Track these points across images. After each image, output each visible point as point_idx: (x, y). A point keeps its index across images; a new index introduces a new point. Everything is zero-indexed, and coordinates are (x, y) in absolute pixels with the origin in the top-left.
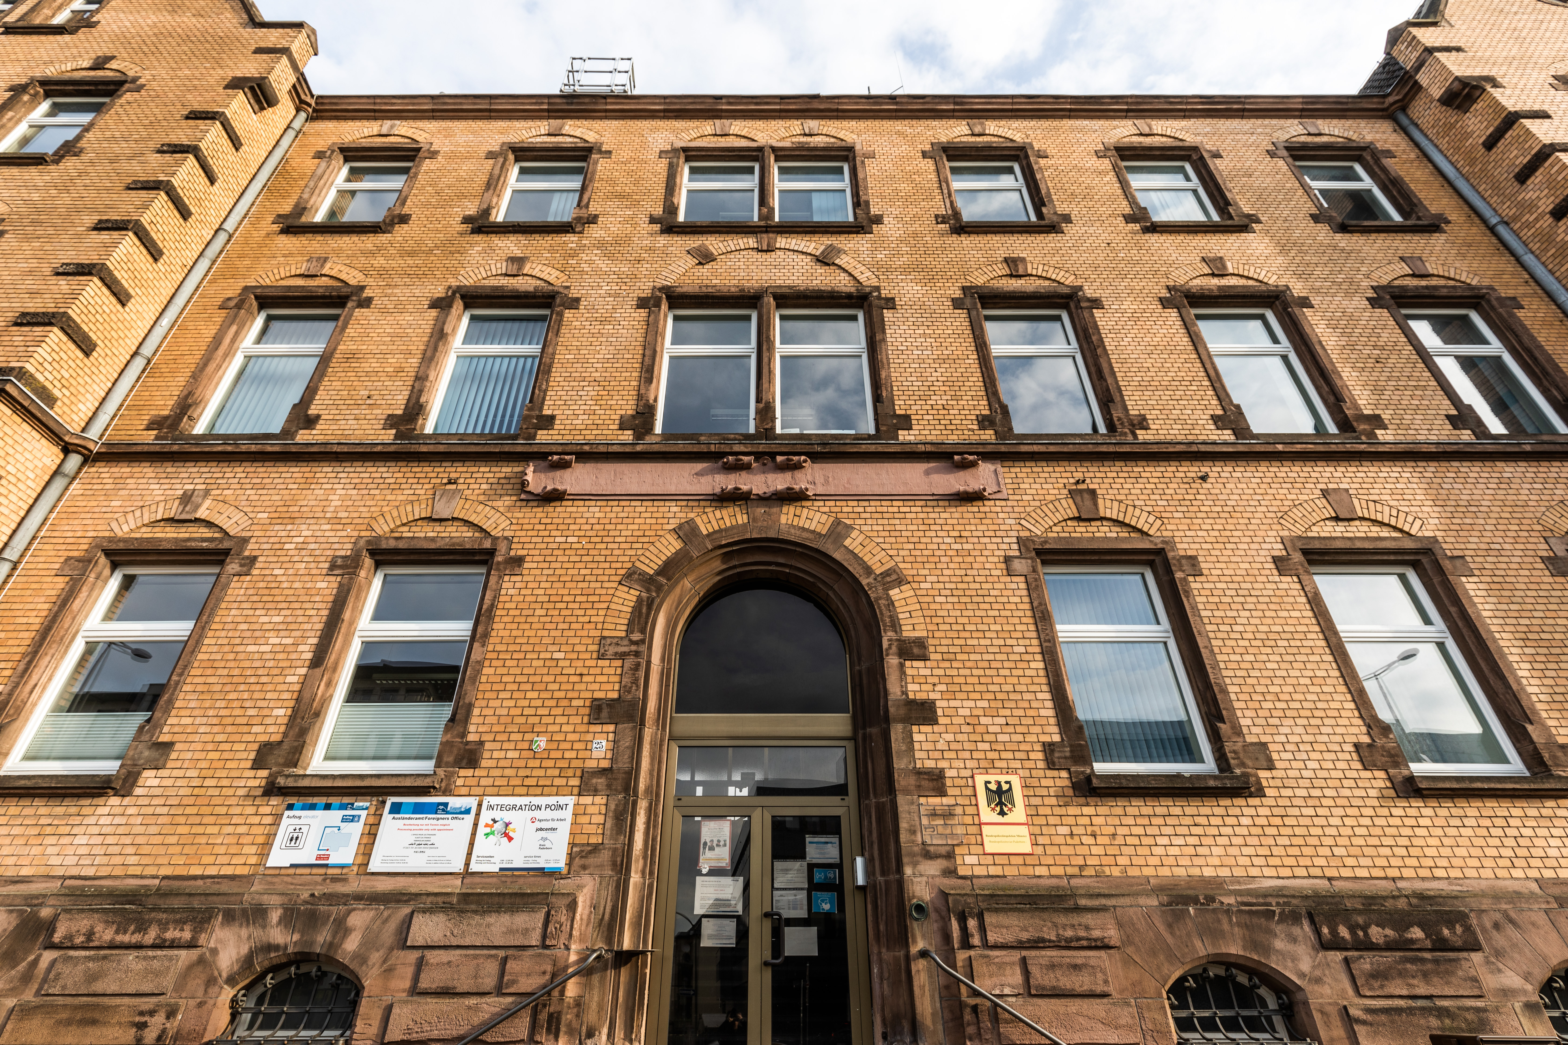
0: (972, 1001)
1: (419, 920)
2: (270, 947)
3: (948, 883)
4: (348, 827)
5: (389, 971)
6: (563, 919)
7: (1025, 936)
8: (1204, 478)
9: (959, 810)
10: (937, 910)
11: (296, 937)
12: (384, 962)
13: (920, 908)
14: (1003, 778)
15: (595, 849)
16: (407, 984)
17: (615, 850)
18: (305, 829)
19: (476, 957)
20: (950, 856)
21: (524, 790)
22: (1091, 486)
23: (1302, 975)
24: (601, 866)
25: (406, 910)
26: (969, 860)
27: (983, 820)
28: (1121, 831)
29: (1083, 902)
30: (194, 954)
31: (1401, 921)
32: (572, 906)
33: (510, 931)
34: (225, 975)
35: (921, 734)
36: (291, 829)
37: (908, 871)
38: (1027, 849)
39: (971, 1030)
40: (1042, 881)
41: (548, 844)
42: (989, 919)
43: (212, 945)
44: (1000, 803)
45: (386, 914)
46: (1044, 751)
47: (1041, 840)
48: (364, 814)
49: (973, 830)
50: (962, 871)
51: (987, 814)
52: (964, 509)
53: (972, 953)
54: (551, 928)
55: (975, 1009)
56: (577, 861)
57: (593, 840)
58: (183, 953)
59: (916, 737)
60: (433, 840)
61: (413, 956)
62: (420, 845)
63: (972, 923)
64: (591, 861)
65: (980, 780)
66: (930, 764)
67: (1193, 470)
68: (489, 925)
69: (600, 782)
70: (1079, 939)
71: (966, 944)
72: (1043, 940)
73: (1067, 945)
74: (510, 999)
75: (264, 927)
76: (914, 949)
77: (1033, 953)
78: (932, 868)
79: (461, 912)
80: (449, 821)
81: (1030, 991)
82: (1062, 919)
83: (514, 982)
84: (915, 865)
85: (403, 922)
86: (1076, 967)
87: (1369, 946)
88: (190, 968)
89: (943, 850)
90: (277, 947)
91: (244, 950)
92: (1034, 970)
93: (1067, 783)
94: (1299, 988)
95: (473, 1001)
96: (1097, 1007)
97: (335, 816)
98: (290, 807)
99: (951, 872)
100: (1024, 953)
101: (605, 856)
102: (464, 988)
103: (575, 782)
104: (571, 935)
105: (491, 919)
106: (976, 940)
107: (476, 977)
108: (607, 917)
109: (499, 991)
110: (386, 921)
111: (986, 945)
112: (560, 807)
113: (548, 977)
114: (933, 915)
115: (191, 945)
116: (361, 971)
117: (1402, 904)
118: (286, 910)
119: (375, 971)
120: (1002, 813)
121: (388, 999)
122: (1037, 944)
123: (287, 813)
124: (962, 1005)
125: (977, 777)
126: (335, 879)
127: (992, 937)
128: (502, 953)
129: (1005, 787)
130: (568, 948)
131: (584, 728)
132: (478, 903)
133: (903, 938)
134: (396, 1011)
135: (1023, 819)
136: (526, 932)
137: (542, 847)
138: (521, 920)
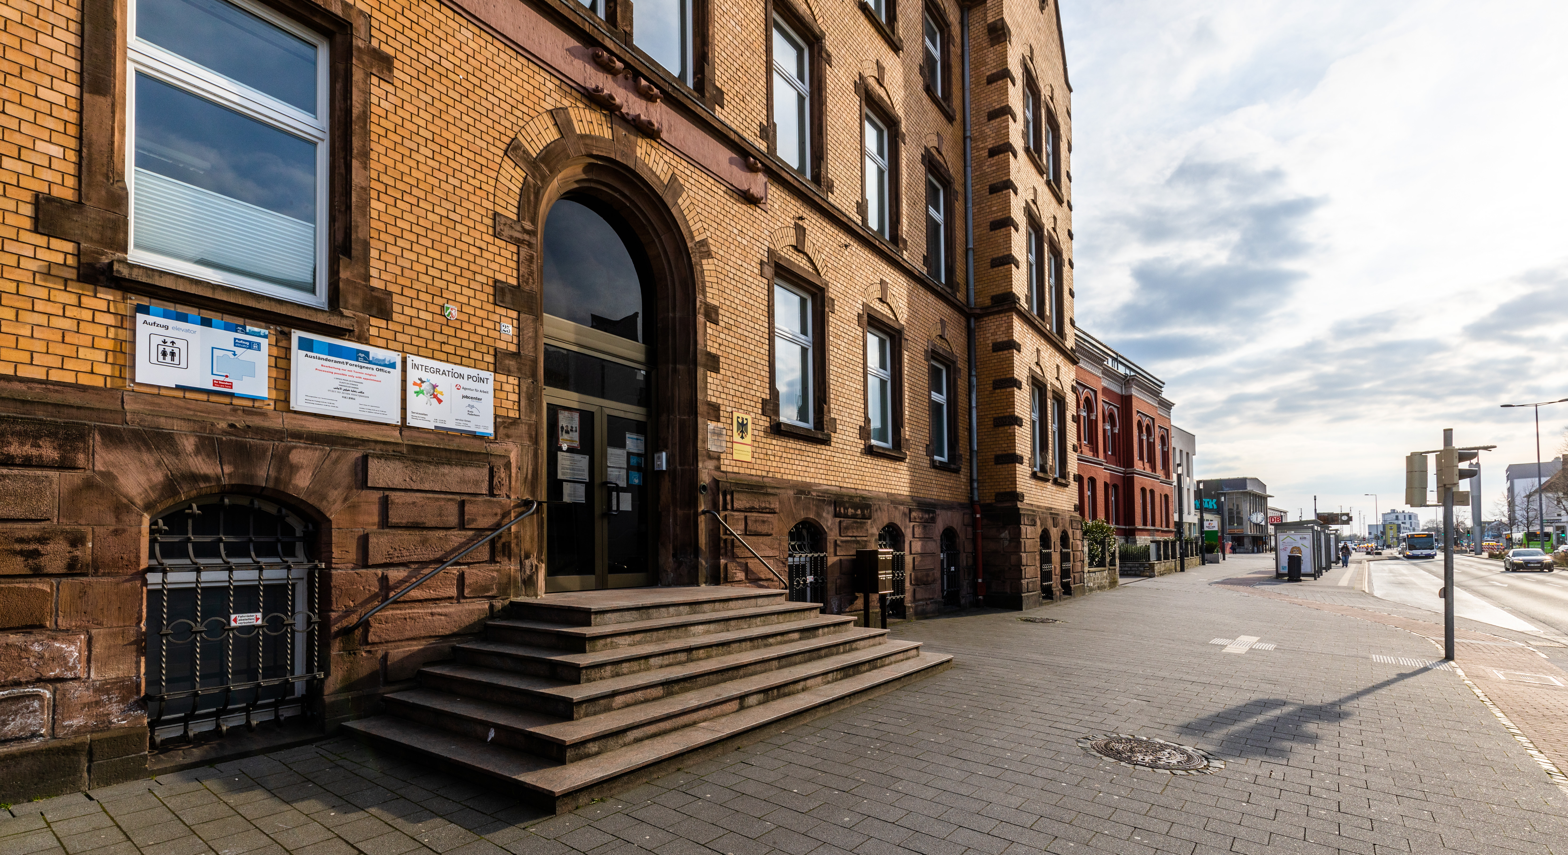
0: (724, 537)
1: (373, 465)
2: (194, 478)
3: (716, 474)
4: (246, 355)
5: (353, 508)
6: (503, 475)
7: (748, 505)
8: (846, 246)
9: (724, 432)
10: (711, 489)
11: (228, 469)
12: (346, 499)
13: (704, 488)
14: (745, 416)
15: (515, 422)
16: (376, 519)
17: (530, 425)
18: (178, 343)
19: (437, 500)
20: (719, 459)
21: (443, 356)
22: (805, 226)
23: (828, 527)
24: (521, 437)
25: (355, 454)
26: (727, 462)
27: (735, 440)
28: (784, 455)
29: (770, 490)
30: (74, 478)
31: (855, 507)
32: (508, 465)
33: (463, 481)
34: (139, 501)
35: (712, 379)
36: (159, 340)
37: (700, 465)
38: (749, 459)
39: (722, 551)
40: (754, 478)
41: (475, 412)
42: (736, 496)
43: (99, 467)
44: (742, 431)
45: (334, 455)
46: (762, 404)
47: (756, 455)
48: (264, 343)
49: (729, 445)
50: (723, 468)
51: (737, 437)
52: (744, 207)
53: (726, 513)
54: (496, 480)
55: (725, 540)
56: (501, 431)
57: (512, 414)
58: (54, 474)
59: (710, 380)
60: (361, 388)
61: (376, 496)
62: (349, 390)
63: (729, 497)
64: (512, 431)
65: (735, 415)
66: (714, 400)
67: (844, 238)
68: (444, 475)
69: (512, 363)
70: (766, 508)
71: (725, 509)
72: (753, 508)
73: (761, 511)
74: (471, 533)
75: (177, 454)
76: (700, 510)
77: (749, 514)
78: (711, 464)
79: (415, 461)
80: (373, 371)
81: (746, 533)
82: (762, 498)
83: (474, 520)
84: (704, 461)
85: (356, 465)
86: (764, 522)
87: (846, 516)
88: (76, 493)
89: (716, 455)
90: (206, 478)
91: (158, 477)
92: (749, 523)
93: (767, 424)
94: (826, 532)
95: (442, 533)
96: (767, 540)
97: (223, 338)
98: (145, 310)
99: (718, 468)
100: (746, 514)
101: (523, 429)
102: (433, 524)
103: (490, 359)
104: (510, 488)
105: (446, 470)
106: (729, 507)
107: (440, 515)
108: (529, 476)
109: (462, 525)
110: (336, 462)
111: (733, 510)
112: (481, 380)
113: (499, 517)
114: (709, 492)
115: (64, 465)
116: (323, 506)
117: (857, 500)
118: (200, 438)
119: (338, 506)
120: (742, 437)
121: (361, 532)
122: (751, 510)
123: (140, 317)
124: (719, 538)
125: (734, 413)
126: (246, 411)
127: (736, 505)
128: (458, 498)
129: (745, 422)
130: (508, 497)
131: (490, 307)
132: (427, 455)
133: (695, 503)
134: (373, 540)
135: (750, 442)
136: (476, 483)
137: (470, 413)
138: (471, 473)
